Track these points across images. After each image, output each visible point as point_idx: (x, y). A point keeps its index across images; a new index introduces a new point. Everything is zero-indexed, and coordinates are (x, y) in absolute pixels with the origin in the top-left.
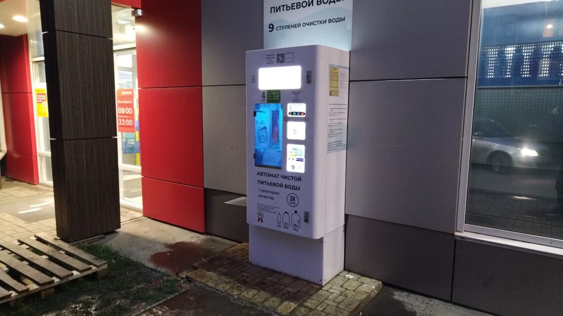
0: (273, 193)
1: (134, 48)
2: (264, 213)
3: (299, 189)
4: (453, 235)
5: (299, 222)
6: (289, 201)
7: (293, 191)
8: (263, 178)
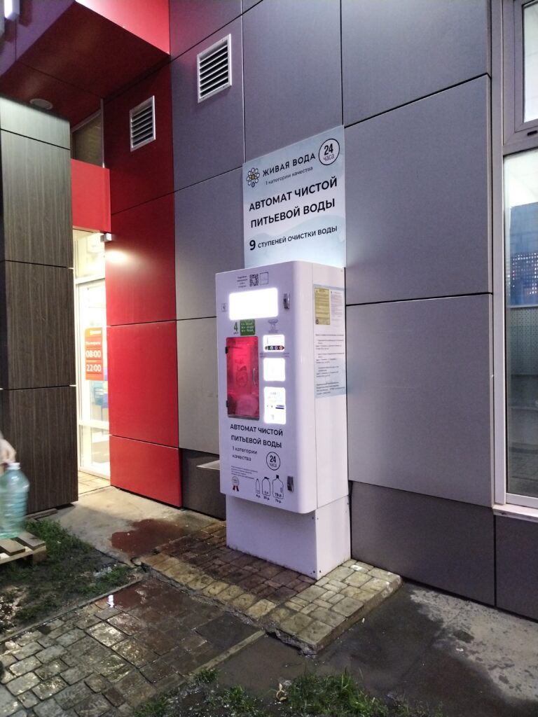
0: (249, 452)
1: (104, 279)
2: (240, 478)
3: (280, 446)
4: (491, 509)
5: (282, 490)
6: (269, 462)
7: (273, 449)
8: (238, 433)
